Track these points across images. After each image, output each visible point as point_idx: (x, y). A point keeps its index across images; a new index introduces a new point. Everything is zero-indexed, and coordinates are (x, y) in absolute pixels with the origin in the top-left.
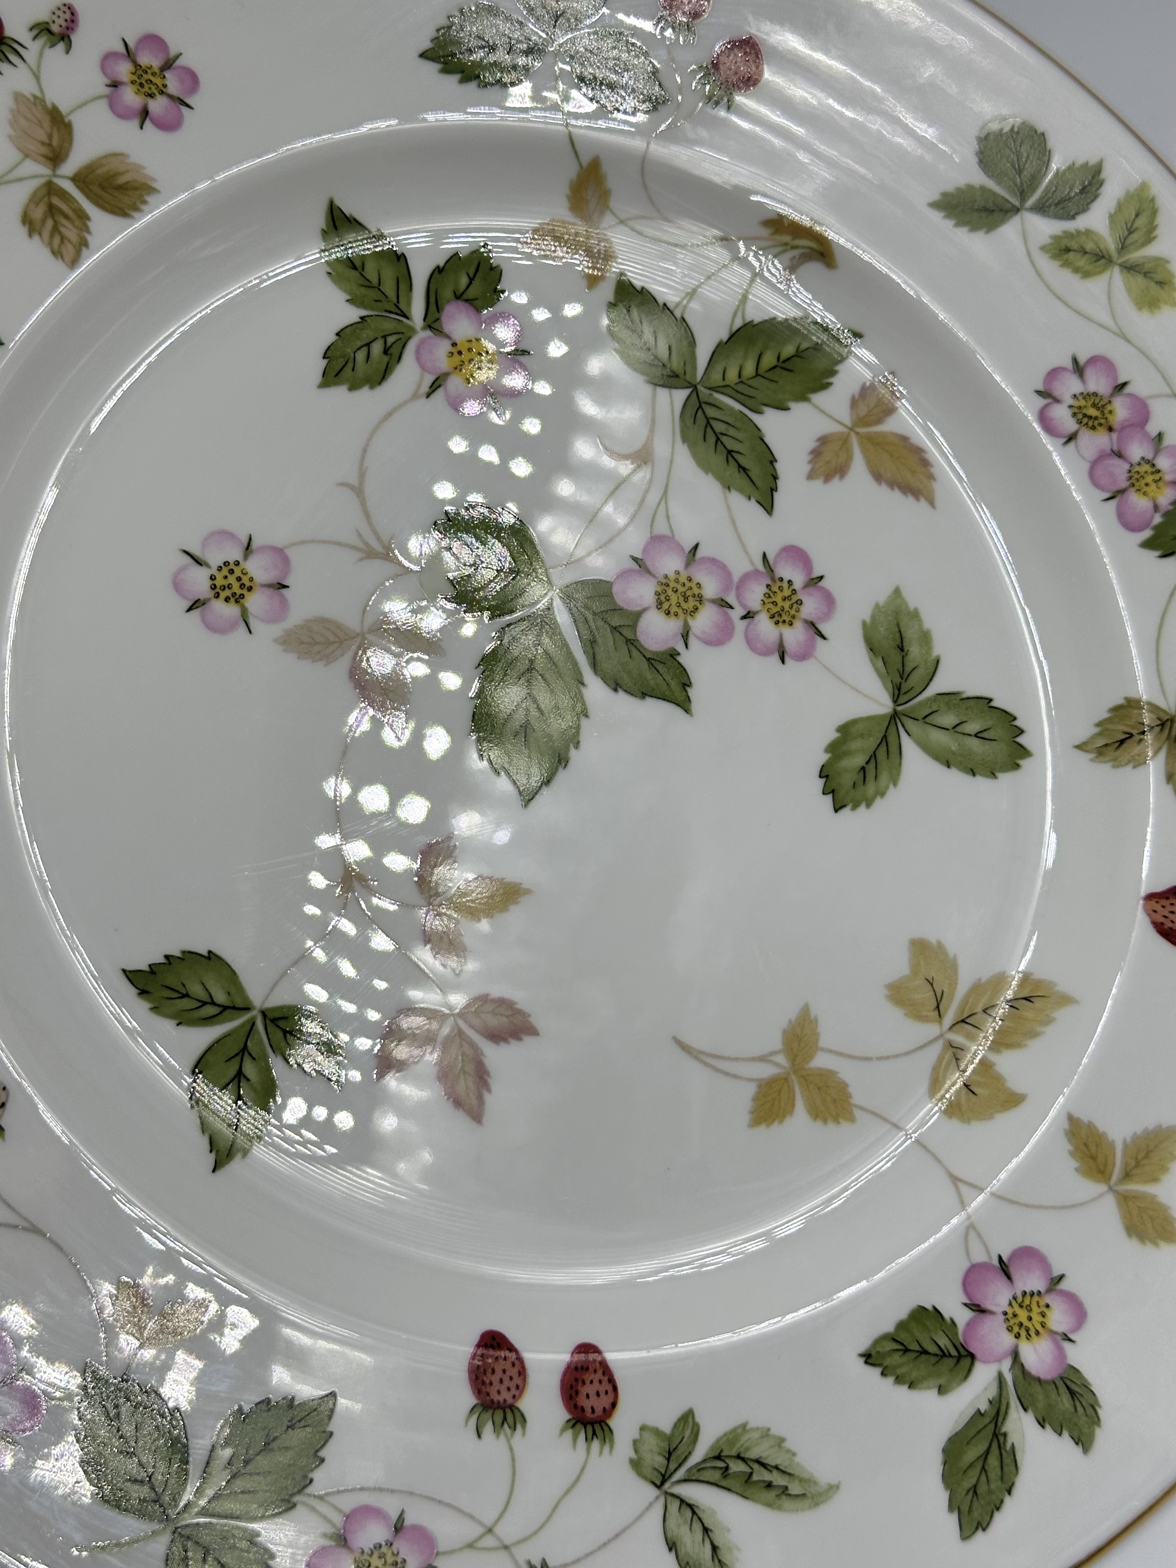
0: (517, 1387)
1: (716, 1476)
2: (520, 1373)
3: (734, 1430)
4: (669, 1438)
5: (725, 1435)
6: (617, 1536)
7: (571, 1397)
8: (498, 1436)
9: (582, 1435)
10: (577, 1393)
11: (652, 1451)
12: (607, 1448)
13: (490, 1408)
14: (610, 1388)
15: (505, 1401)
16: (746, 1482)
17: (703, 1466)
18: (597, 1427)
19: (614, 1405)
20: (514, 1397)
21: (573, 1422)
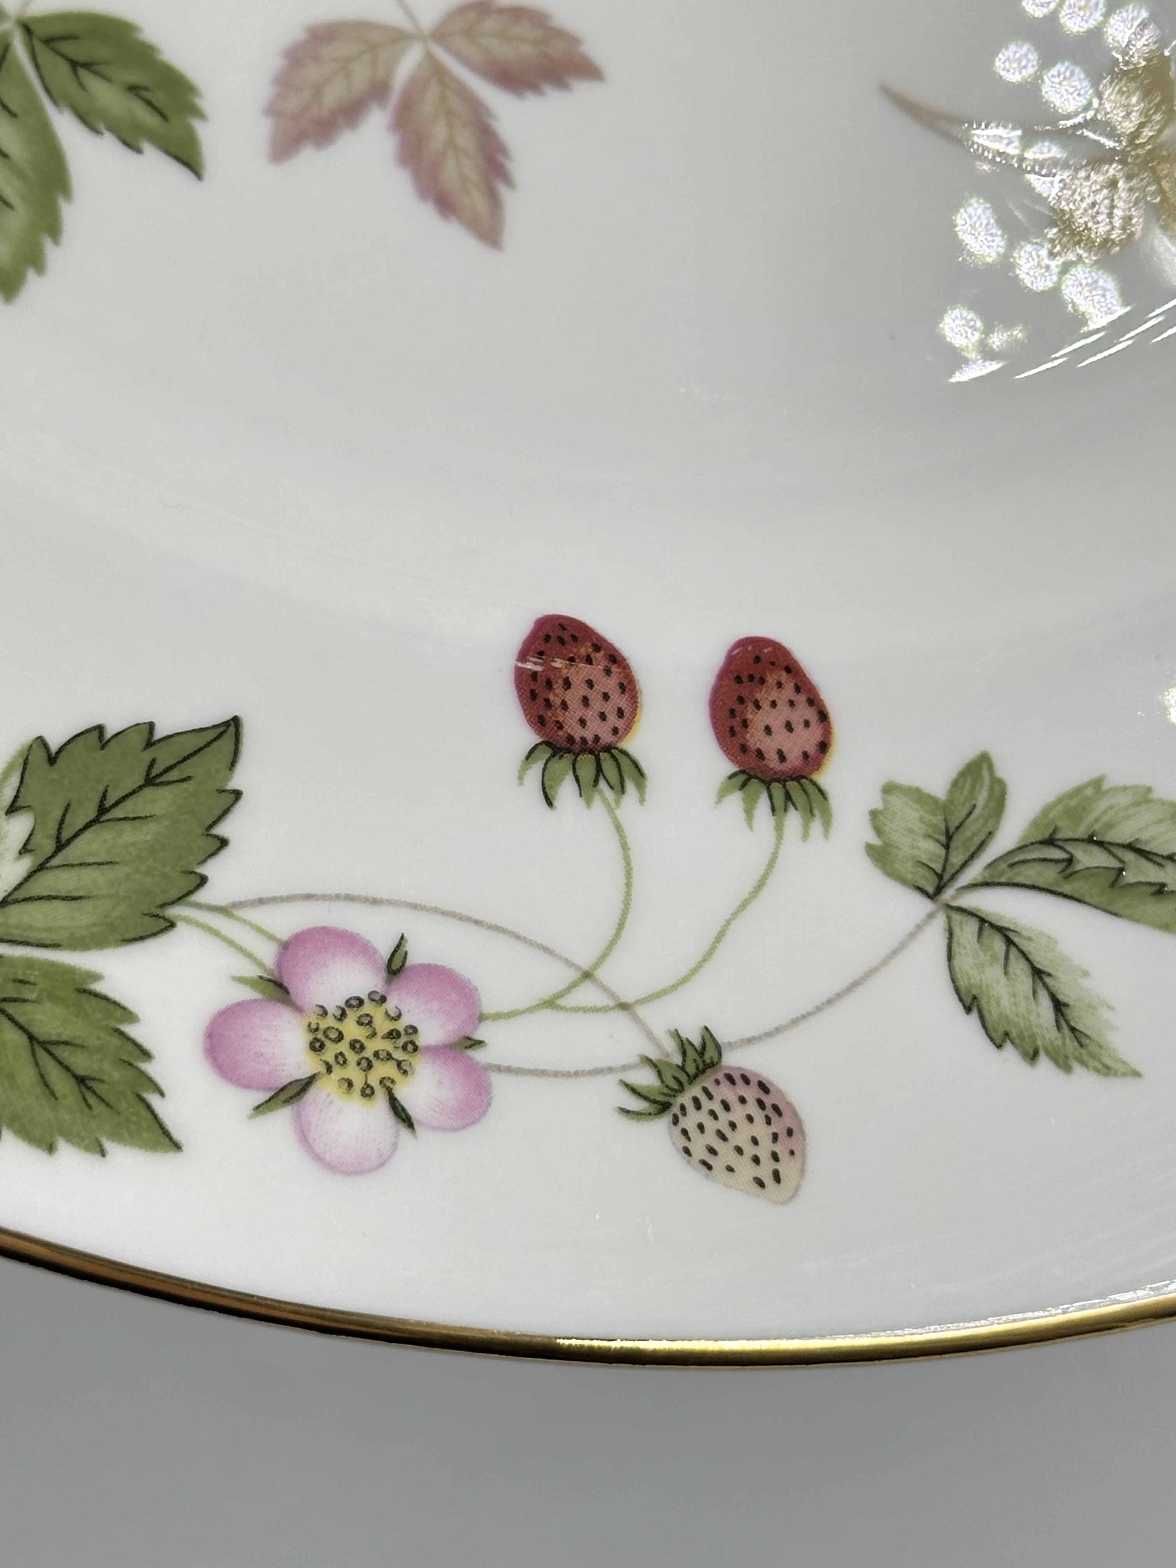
0: (620, 713)
1: (1049, 875)
2: (623, 688)
3: (1077, 791)
4: (944, 808)
5: (1060, 800)
6: (853, 986)
7: (732, 732)
8: (589, 802)
9: (763, 805)
10: (745, 724)
11: (911, 831)
12: (816, 826)
13: (569, 751)
14: (811, 715)
15: (597, 738)
16: (1113, 885)
17: (1021, 857)
18: (792, 785)
19: (824, 747)
20: (615, 731)
21: (742, 778)
